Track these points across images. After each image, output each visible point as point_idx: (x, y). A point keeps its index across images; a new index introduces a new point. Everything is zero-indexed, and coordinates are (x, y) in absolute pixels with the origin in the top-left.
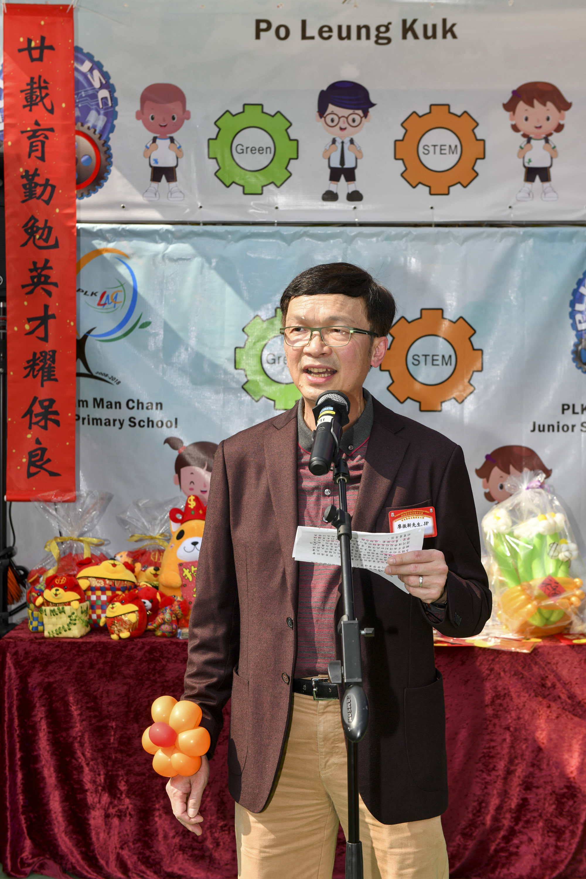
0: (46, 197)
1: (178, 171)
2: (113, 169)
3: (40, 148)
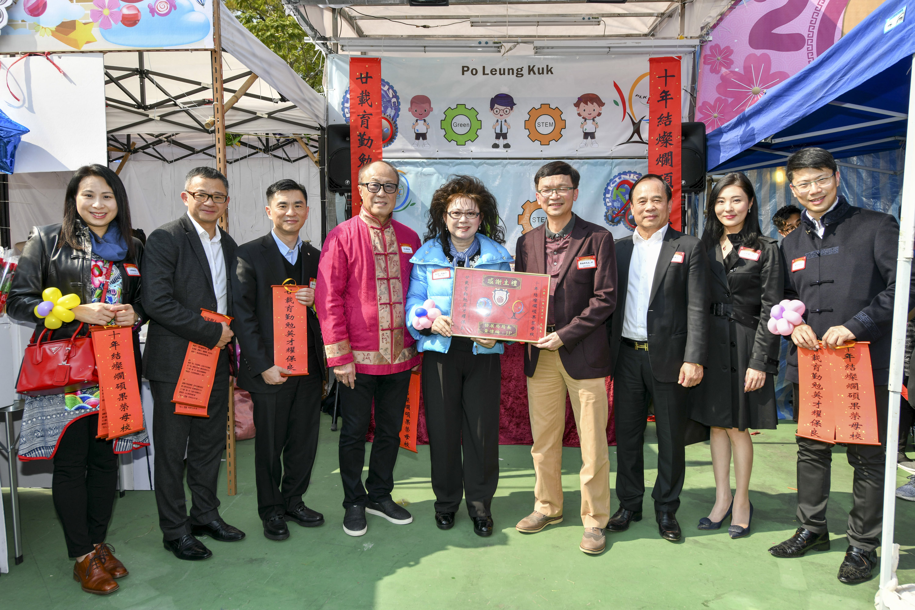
0: (369, 145)
1: (427, 135)
2: (398, 134)
3: (366, 123)
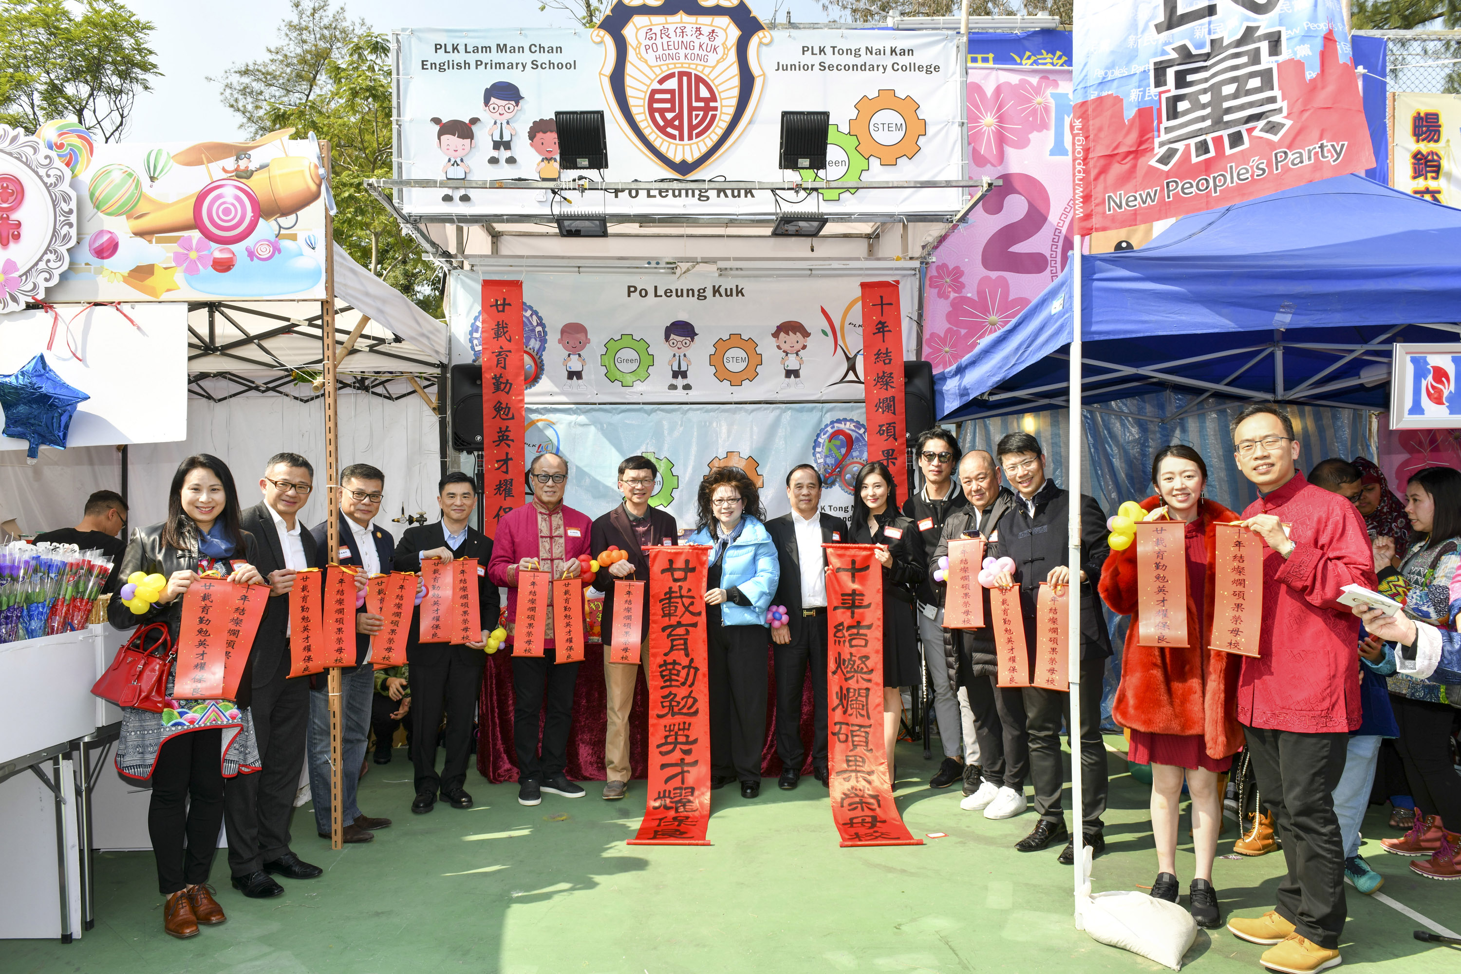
0: (507, 390)
1: (583, 373)
2: (544, 373)
3: (503, 362)
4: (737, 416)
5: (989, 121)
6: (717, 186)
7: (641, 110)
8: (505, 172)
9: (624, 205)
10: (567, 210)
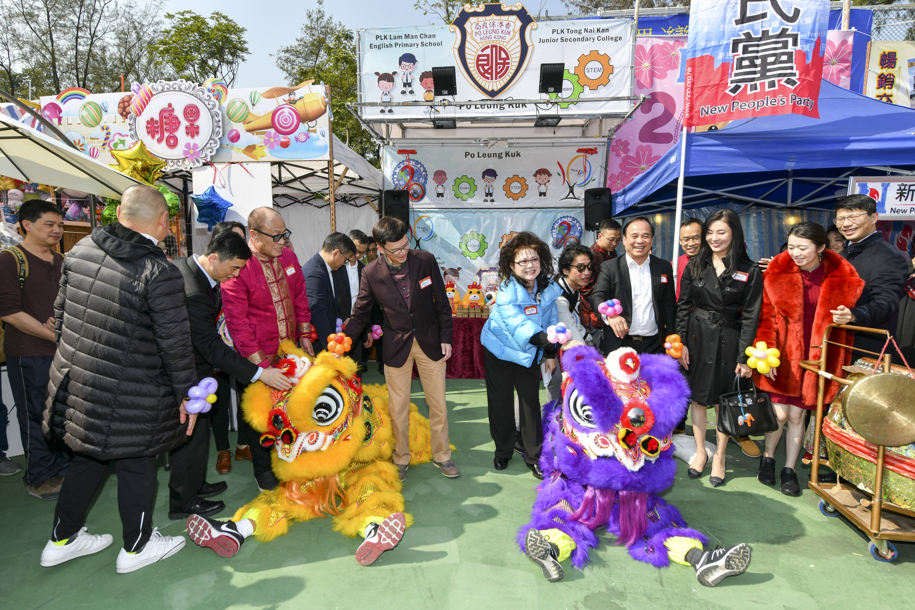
1: (444, 194)
2: (427, 194)
4: (516, 215)
5: (646, 64)
6: (509, 102)
7: (473, 65)
8: (409, 98)
9: (464, 113)
10: (438, 116)
